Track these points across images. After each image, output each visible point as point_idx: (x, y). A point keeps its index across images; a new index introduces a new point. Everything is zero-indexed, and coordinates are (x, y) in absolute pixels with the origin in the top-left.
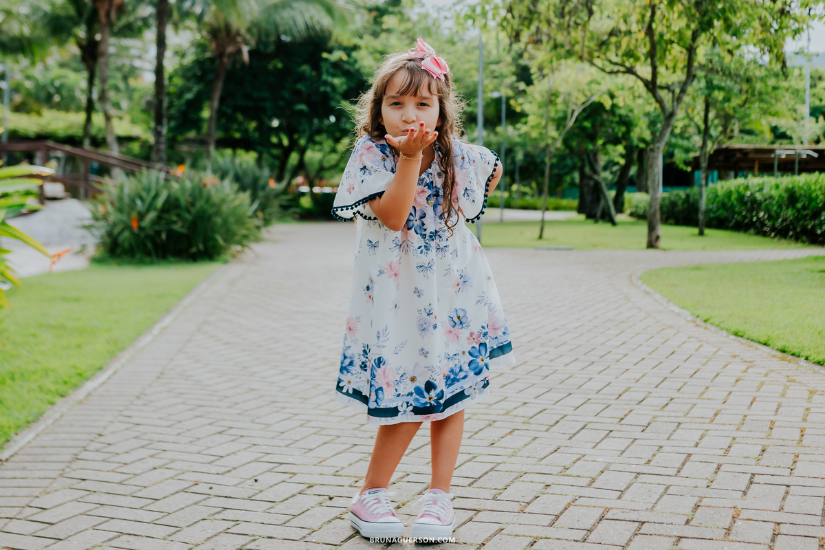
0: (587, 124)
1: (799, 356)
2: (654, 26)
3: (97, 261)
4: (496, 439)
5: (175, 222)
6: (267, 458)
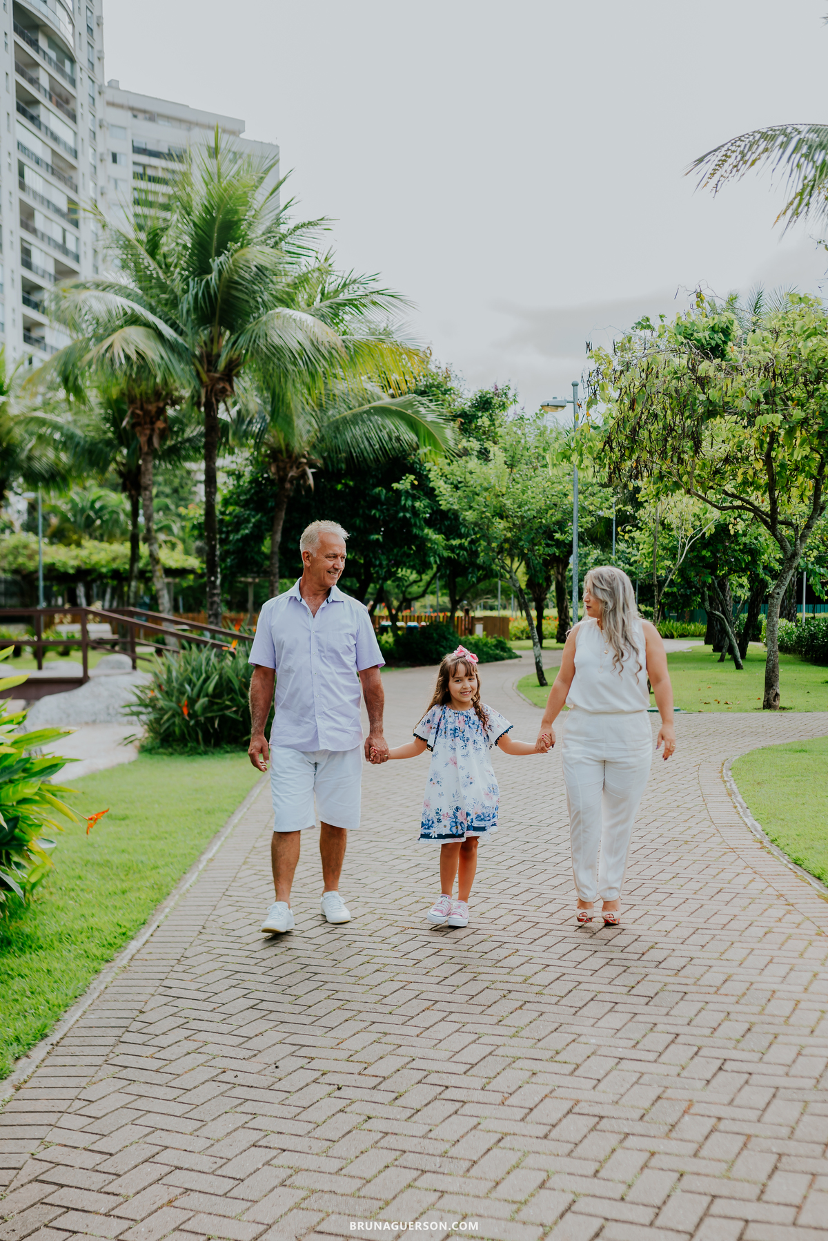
0: (704, 553)
2: (773, 454)
3: (146, 750)
4: (505, 1015)
5: (228, 707)
6: (290, 1040)
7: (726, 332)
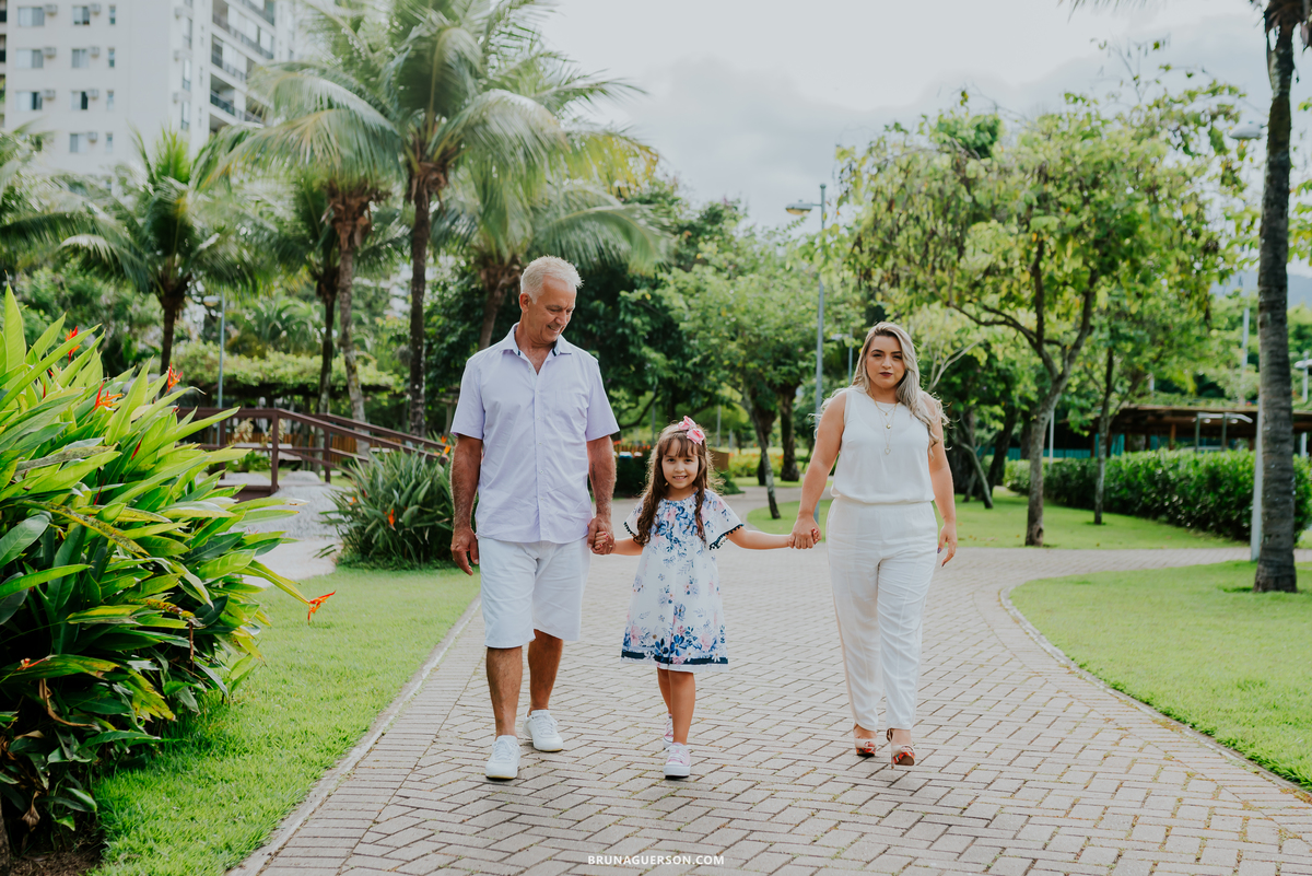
0: (956, 380)
1: (1185, 722)
2: (1042, 265)
4: (819, 834)
5: (440, 518)
6: (562, 856)
7: (993, 131)
